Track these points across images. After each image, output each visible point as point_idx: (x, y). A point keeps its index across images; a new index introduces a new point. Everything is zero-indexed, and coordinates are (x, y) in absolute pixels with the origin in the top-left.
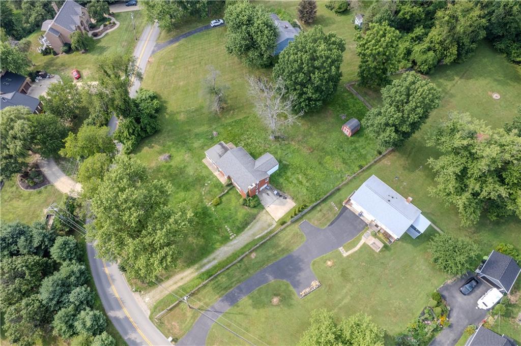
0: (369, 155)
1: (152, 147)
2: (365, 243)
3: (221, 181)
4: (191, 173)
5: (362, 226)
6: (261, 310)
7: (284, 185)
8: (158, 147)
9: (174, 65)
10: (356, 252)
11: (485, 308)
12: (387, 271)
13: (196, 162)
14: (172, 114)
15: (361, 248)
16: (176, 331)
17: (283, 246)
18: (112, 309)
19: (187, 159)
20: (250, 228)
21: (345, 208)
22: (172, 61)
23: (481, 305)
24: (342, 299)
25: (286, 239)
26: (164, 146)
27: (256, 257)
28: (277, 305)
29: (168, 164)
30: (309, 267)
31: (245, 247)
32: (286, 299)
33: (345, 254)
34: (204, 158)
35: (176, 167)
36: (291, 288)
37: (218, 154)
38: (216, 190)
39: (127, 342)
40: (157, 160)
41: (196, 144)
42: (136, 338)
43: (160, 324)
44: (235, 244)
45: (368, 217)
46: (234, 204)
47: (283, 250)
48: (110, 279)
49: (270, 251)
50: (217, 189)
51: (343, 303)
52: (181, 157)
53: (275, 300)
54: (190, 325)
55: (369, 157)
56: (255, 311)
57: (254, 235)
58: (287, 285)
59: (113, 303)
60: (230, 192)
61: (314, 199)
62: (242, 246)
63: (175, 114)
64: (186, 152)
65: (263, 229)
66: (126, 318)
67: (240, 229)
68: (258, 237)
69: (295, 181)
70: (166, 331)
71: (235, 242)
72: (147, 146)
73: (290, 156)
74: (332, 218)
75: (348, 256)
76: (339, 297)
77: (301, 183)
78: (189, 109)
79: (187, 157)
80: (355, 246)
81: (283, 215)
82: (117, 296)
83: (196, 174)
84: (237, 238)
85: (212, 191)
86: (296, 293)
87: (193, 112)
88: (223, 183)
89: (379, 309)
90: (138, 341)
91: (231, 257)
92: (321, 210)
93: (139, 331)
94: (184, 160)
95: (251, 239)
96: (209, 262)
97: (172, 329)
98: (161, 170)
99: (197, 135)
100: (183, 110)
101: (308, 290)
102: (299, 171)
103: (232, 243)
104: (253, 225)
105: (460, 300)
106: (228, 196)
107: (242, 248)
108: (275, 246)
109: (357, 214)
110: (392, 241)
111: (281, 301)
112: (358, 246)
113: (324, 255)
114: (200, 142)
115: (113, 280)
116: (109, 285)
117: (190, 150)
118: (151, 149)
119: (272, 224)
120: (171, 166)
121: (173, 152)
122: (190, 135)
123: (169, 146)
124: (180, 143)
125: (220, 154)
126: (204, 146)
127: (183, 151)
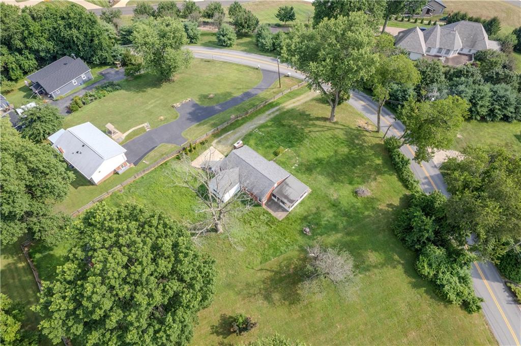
1: (389, 206)
6: (224, 92)
8: (380, 207)
10: (134, 127)
13: (319, 189)
14: (389, 261)
15: (128, 130)
17: (205, 126)
19: (332, 191)
21: (135, 163)
24: (156, 101)
26: (373, 208)
27: (230, 116)
28: (210, 93)
29: (356, 186)
30: (182, 115)
31: (242, 124)
32: (204, 97)
33: (145, 125)
34: (310, 194)
36: (199, 103)
37: (290, 187)
40: (372, 191)
41: (329, 215)
44: (253, 125)
47: (205, 124)
49: (217, 121)
50: (282, 160)
52: (342, 193)
53: (211, 95)
56: (228, 91)
57: (234, 133)
58: (202, 104)
62: (245, 124)
63: (385, 261)
64: (339, 202)
65: (226, 139)
67: (251, 134)
68: (229, 133)
70: (295, 79)
71: (252, 127)
72: (397, 207)
76: (158, 102)
79: (334, 196)
80: (134, 131)
84: (251, 130)
85: (288, 158)
86: (195, 100)
91: (255, 117)
94: (336, 190)
95: (236, 130)
96: (273, 113)
98: (360, 179)
99: (334, 228)
100: (376, 271)
103: (255, 126)
111: (207, 96)
112: (130, 131)
113: (165, 124)
114: (325, 219)
117: (334, 205)
118: (388, 203)
119: (216, 143)
120: (350, 183)
121: (355, 200)
122: (345, 228)
123: (367, 209)
124: (352, 214)
125: (287, 188)
126: (318, 214)
127: (344, 204)
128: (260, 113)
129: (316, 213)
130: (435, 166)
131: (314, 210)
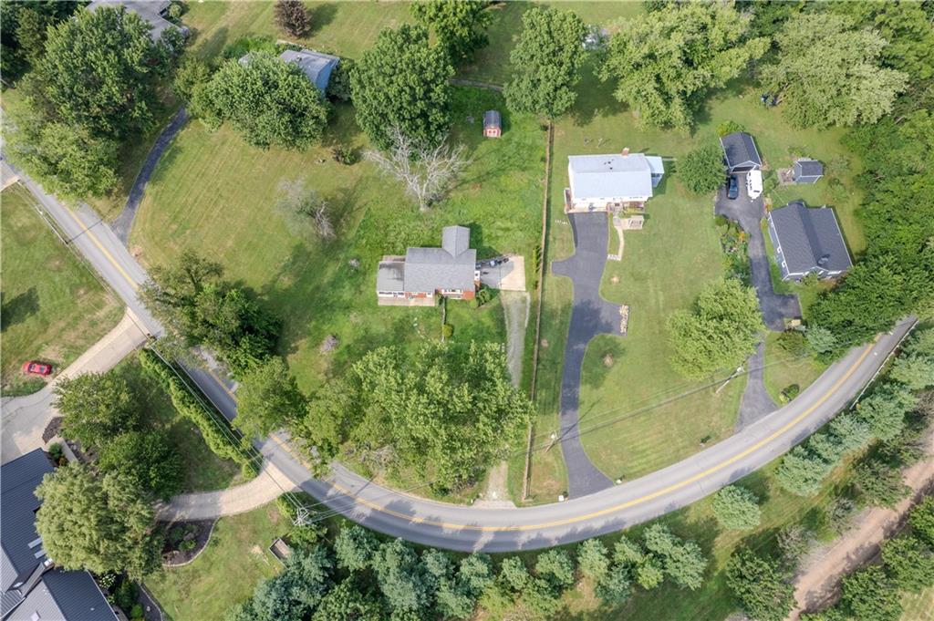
0: (537, 141)
1: (296, 349)
2: (623, 231)
3: (428, 305)
4: (383, 330)
5: (603, 218)
6: (606, 383)
7: (494, 247)
8: (303, 341)
9: (185, 228)
10: (625, 247)
11: (758, 195)
12: (665, 239)
13: (373, 313)
14: (269, 289)
15: (625, 238)
16: (556, 486)
17: (560, 307)
18: (473, 543)
19: (359, 320)
20: (509, 322)
21: (571, 216)
22: (175, 227)
23: (754, 195)
24: (657, 301)
25: (555, 297)
26: (310, 334)
27: (549, 343)
28: (615, 362)
29: (341, 348)
30: (603, 302)
31: (526, 344)
32: (615, 351)
33: (619, 258)
34: (377, 300)
35: (357, 341)
36: (609, 336)
38: (433, 320)
39: (525, 549)
40: (322, 356)
41: (346, 294)
42: (529, 537)
43: (535, 499)
44: (513, 353)
45: (600, 205)
46: (467, 316)
47: (563, 311)
48: (431, 523)
49: (554, 323)
50: (434, 318)
51: (661, 303)
52: (348, 326)
53: (608, 360)
54: (562, 468)
55: (539, 142)
56: (602, 389)
57: (520, 325)
58: (603, 337)
59: (466, 537)
60: (448, 307)
61: (537, 234)
62: (524, 347)
63: (273, 286)
64: (345, 315)
65: (522, 311)
66: (497, 533)
67: (502, 335)
68: (526, 322)
69: (500, 233)
70: (547, 498)
71: (511, 350)
72: (288, 353)
73: (465, 211)
74: (571, 236)
75: (623, 257)
76: (653, 301)
77: (507, 229)
78: (283, 264)
79: (354, 317)
80: (618, 243)
81: (524, 278)
82: (461, 527)
83: (389, 326)
84: (508, 345)
85: (431, 326)
86: (617, 336)
87: (293, 263)
88: (433, 305)
89: (692, 277)
90: (534, 536)
91: (525, 369)
92: (555, 239)
93: (522, 528)
94: (356, 325)
95: (523, 332)
97: (550, 490)
98: (342, 361)
99: (335, 284)
100: (277, 272)
101: (624, 322)
102: (491, 219)
103: (509, 354)
104: (508, 317)
105: (736, 206)
106: (451, 315)
107: (526, 349)
108: (553, 315)
109: (587, 210)
110: (642, 206)
111: (612, 356)
112: (622, 239)
113: (603, 277)
114: (347, 288)
115: (437, 519)
116: (439, 528)
117: (348, 308)
118: (298, 352)
119: (525, 298)
120: (348, 346)
121: (332, 330)
122: (325, 292)
123: (316, 328)
124: (325, 312)
125: (395, 276)
126: (357, 288)
127: (340, 317)
128: (523, 379)
129: (359, 286)
130: (269, 458)
131: (363, 288)
